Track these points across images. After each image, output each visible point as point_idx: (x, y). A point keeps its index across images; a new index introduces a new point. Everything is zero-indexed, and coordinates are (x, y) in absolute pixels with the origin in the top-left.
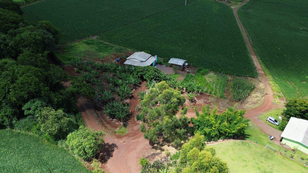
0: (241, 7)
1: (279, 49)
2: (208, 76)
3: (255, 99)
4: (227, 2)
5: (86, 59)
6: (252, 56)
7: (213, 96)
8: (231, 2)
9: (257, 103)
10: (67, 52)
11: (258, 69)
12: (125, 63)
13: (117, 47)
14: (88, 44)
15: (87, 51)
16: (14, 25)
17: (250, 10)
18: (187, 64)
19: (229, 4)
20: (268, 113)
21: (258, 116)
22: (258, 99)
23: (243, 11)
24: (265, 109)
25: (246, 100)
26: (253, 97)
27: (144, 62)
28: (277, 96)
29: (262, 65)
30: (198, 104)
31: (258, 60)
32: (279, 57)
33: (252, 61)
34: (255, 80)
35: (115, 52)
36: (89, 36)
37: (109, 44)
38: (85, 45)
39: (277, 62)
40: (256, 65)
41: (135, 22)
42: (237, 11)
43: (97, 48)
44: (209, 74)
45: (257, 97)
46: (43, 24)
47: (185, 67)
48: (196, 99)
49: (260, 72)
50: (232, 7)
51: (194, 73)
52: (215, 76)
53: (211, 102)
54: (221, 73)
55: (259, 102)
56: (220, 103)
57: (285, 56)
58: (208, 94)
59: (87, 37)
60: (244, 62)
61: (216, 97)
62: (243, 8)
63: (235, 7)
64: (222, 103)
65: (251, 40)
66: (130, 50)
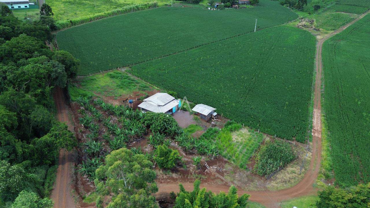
0: (331, 37)
1: (359, 103)
2: (238, 133)
3: (288, 176)
4: (314, 29)
5: (100, 96)
6: (315, 110)
7: (231, 163)
8: (321, 29)
9: (289, 181)
10: (84, 85)
11: (315, 130)
12: (139, 106)
13: (143, 83)
14: (112, 77)
15: (107, 86)
16: (27, 55)
17: (342, 43)
18: (215, 114)
19: (315, 33)
20: (299, 200)
21: (281, 202)
22: (293, 177)
23: (332, 42)
24: (297, 193)
25: (275, 175)
26: (287, 172)
27: (161, 107)
28: (324, 175)
29: (323, 125)
30: (207, 172)
31: (321, 116)
32: (355, 114)
33: (312, 117)
34: (302, 146)
35: (137, 90)
36: (117, 68)
37: (136, 79)
38: (108, 79)
39: (347, 123)
40: (315, 123)
41: (181, 52)
42: (322, 43)
43: (119, 84)
44: (241, 130)
45: (293, 172)
46: (59, 54)
47: (213, 117)
48: (206, 165)
49: (316, 135)
50: (319, 37)
51: (221, 127)
52: (249, 133)
53: (226, 172)
54: (258, 131)
55: (293, 181)
56: (237, 176)
57: (365, 114)
58: (226, 160)
59: (115, 69)
60: (298, 117)
61: (235, 164)
62: (332, 39)
63: (321, 38)
64: (240, 175)
65: (323, 87)
66: (157, 88)
